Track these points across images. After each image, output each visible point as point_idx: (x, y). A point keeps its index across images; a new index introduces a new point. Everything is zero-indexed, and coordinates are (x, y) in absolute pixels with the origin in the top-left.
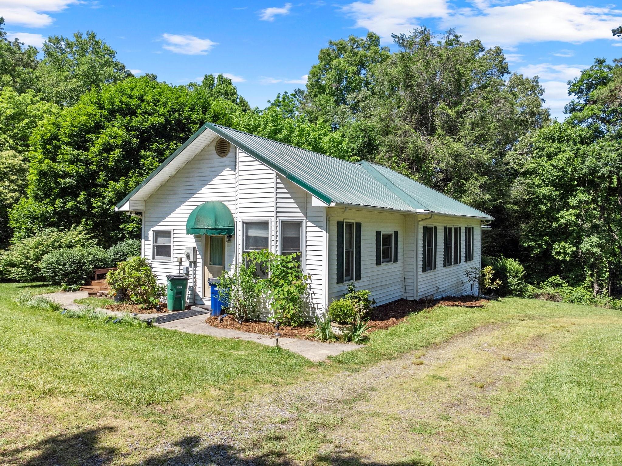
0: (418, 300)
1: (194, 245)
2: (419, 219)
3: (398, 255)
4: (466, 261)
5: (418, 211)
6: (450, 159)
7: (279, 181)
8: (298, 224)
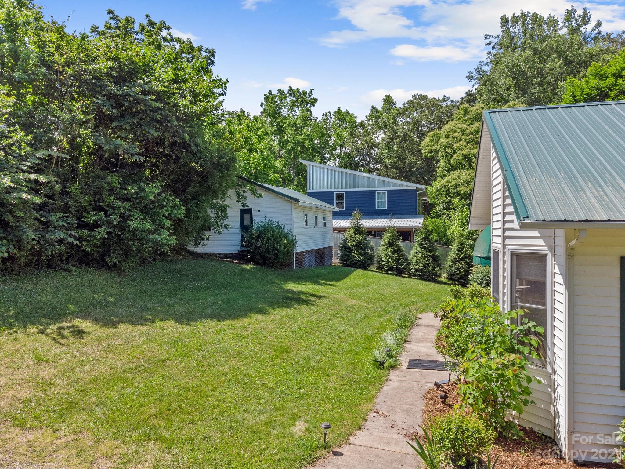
8: (541, 258)
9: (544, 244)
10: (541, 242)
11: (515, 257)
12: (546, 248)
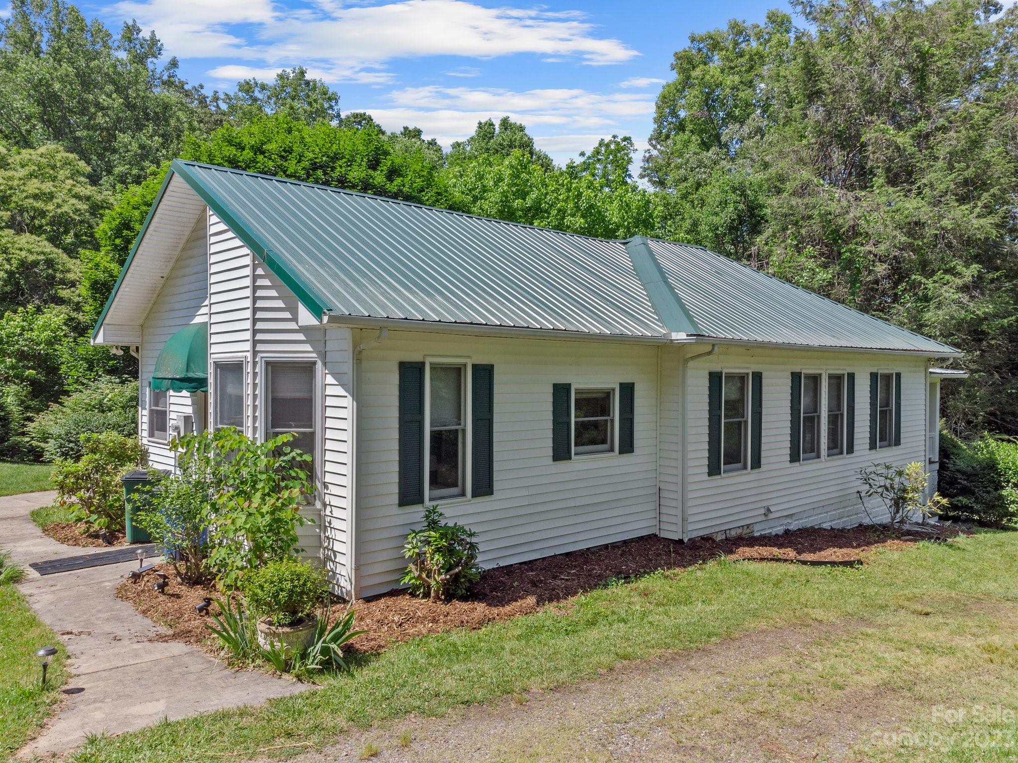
0: (686, 540)
1: (189, 410)
2: (689, 356)
3: (637, 435)
4: (873, 446)
5: (675, 336)
6: (897, 233)
7: (260, 271)
8: (308, 368)
9: (311, 349)
10: (308, 348)
11: (270, 368)
12: (314, 355)
